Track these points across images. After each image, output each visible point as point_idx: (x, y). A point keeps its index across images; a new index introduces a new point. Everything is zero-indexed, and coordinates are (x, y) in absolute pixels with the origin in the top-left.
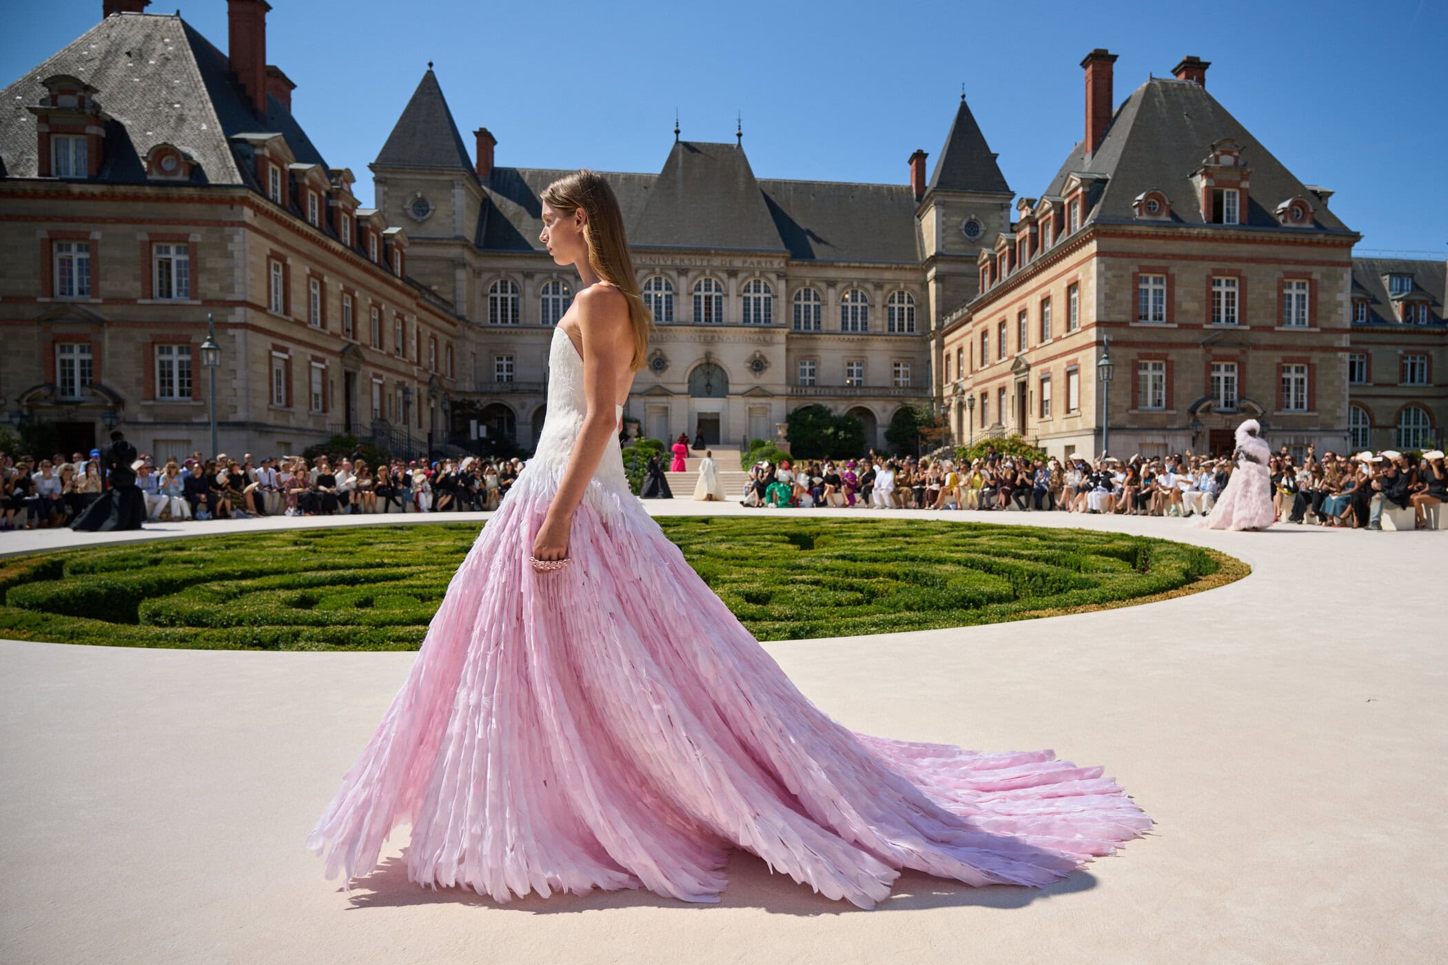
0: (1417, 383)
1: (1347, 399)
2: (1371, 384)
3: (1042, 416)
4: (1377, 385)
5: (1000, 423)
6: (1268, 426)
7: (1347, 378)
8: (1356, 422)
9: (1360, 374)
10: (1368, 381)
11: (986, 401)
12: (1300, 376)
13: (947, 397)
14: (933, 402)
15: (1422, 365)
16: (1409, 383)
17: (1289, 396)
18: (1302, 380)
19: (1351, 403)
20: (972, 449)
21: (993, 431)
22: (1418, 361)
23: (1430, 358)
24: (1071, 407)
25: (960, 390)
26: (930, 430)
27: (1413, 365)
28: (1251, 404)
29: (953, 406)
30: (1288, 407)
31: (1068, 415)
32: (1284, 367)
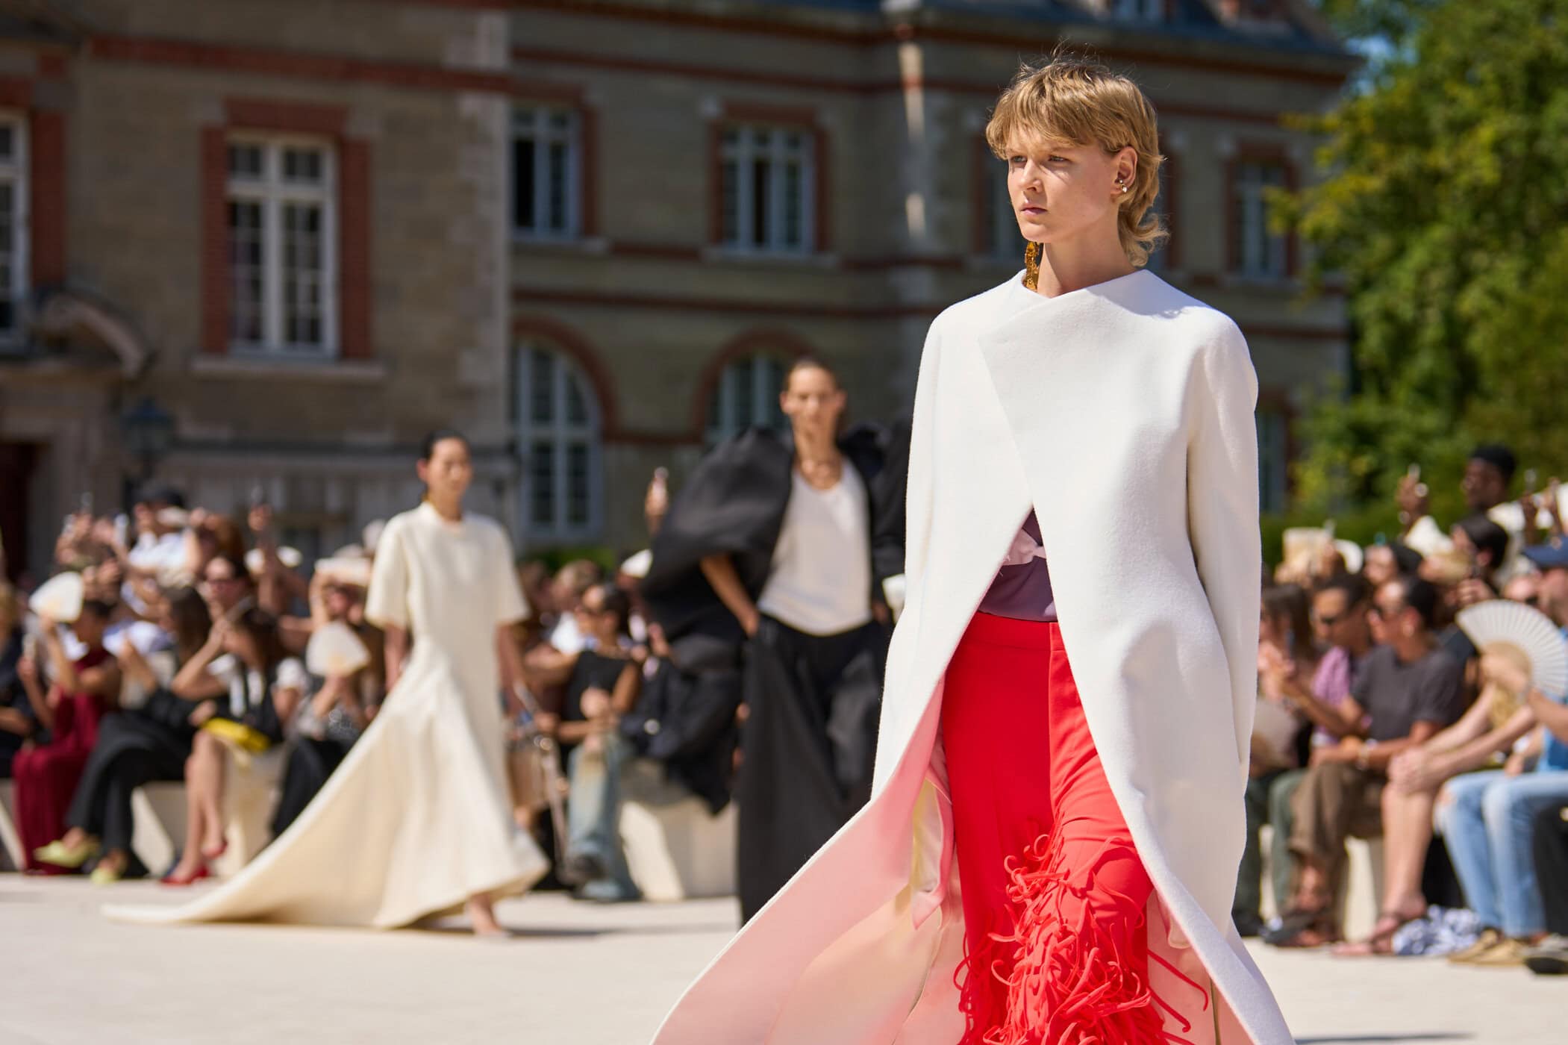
0: (776, 251)
1: (502, 310)
2: (597, 245)
4: (627, 250)
6: (167, 422)
7: (498, 209)
8: (543, 414)
9: (557, 199)
10: (589, 227)
12: (303, 193)
15: (793, 171)
16: (743, 250)
17: (256, 285)
18: (313, 219)
19: (519, 328)
22: (778, 151)
23: (821, 139)
27: (760, 170)
28: (93, 317)
30: (255, 334)
32: (232, 152)
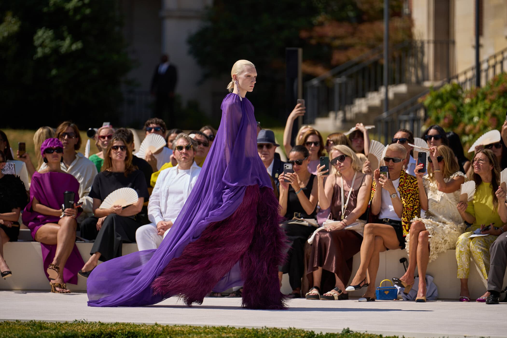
20: (480, 96)
26: (341, 30)
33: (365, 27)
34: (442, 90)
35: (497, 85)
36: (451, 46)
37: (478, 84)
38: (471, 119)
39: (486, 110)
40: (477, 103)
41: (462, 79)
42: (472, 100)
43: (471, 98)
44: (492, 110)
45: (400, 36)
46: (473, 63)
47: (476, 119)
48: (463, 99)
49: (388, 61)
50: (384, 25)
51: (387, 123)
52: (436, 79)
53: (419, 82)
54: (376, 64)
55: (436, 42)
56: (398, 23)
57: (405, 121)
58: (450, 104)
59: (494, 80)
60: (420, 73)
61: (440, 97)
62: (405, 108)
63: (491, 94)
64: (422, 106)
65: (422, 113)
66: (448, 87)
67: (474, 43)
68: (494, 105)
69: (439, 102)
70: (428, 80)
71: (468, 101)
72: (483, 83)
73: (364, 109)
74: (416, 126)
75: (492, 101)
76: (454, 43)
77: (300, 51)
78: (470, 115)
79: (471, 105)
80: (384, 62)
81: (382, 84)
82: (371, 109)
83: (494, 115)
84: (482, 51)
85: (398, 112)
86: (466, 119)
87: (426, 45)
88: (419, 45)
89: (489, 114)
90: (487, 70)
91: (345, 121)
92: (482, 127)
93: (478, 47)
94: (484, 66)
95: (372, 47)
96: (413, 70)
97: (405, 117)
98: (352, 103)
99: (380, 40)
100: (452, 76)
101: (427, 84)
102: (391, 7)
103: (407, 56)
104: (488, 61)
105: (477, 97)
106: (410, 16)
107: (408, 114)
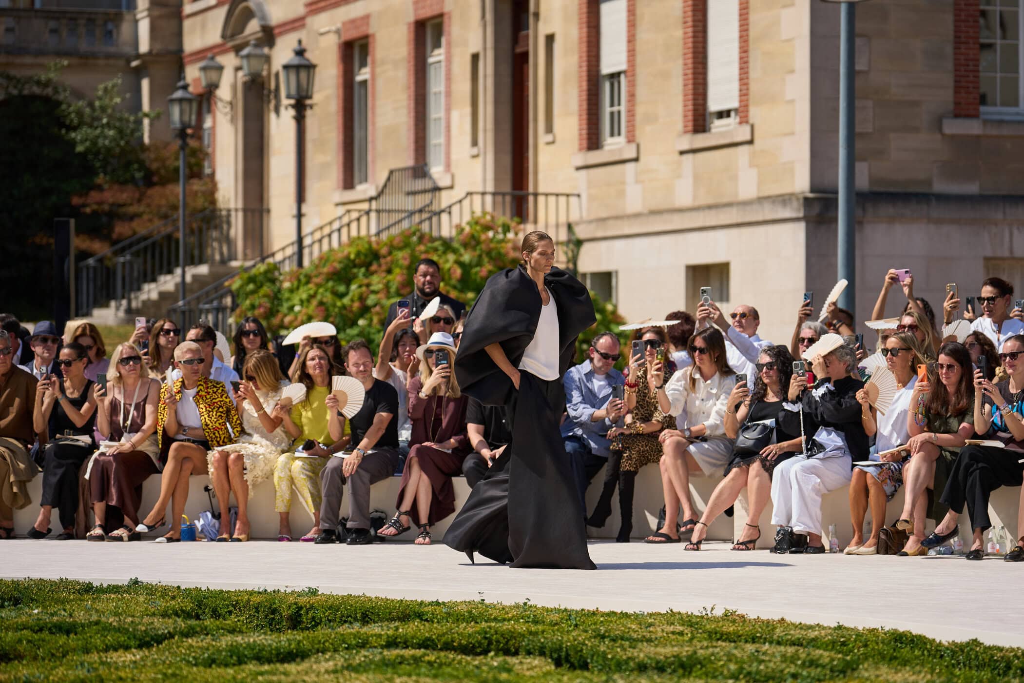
3: (593, 141)
5: (420, 170)
11: (363, 75)
13: (200, 54)
14: (139, 73)
20: (302, 279)
21: (387, 202)
24: (714, 105)
25: (253, 26)
26: (124, 195)
29: (224, 92)
31: (701, 140)
33: (155, 191)
34: (254, 271)
35: (324, 265)
36: (265, 215)
37: (300, 264)
38: (291, 308)
39: (312, 297)
40: (298, 288)
41: (279, 257)
42: (293, 285)
43: (290, 281)
44: (319, 297)
45: (200, 202)
46: (294, 237)
47: (297, 308)
48: (281, 282)
49: (185, 235)
50: (179, 189)
51: (184, 313)
52: (245, 257)
53: (224, 262)
54: (169, 238)
55: (245, 210)
56: (197, 186)
57: (208, 311)
58: (266, 289)
59: (321, 258)
60: (225, 249)
61: (252, 280)
62: (207, 294)
63: (316, 276)
64: (230, 292)
65: (228, 301)
66: (262, 268)
67: (294, 211)
68: (321, 290)
69: (251, 286)
70: (236, 259)
71: (287, 285)
72: (306, 262)
73: (154, 296)
74: (220, 316)
75: (318, 286)
76: (268, 211)
77: (72, 222)
78: (290, 303)
79: (291, 291)
80: (180, 235)
81: (177, 265)
82: (163, 295)
83: (321, 303)
84: (304, 221)
85: (198, 299)
86: (284, 308)
87: (233, 213)
88: (224, 213)
89: (314, 302)
90: (311, 246)
91: (129, 311)
92: (305, 318)
93: (300, 216)
94: (307, 241)
95: (165, 217)
96: (215, 244)
97: (207, 306)
98: (139, 289)
99: (175, 208)
100: (265, 254)
101: (234, 264)
102: (189, 166)
103: (208, 229)
104: (312, 233)
105: (299, 281)
106: (212, 175)
107: (211, 302)
